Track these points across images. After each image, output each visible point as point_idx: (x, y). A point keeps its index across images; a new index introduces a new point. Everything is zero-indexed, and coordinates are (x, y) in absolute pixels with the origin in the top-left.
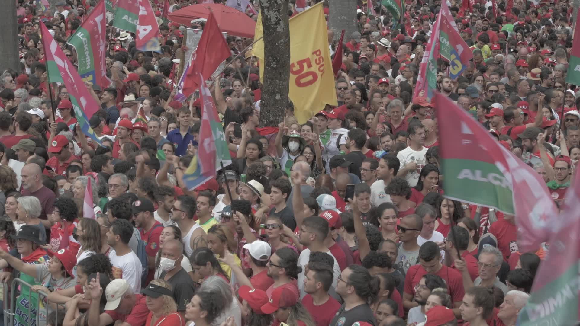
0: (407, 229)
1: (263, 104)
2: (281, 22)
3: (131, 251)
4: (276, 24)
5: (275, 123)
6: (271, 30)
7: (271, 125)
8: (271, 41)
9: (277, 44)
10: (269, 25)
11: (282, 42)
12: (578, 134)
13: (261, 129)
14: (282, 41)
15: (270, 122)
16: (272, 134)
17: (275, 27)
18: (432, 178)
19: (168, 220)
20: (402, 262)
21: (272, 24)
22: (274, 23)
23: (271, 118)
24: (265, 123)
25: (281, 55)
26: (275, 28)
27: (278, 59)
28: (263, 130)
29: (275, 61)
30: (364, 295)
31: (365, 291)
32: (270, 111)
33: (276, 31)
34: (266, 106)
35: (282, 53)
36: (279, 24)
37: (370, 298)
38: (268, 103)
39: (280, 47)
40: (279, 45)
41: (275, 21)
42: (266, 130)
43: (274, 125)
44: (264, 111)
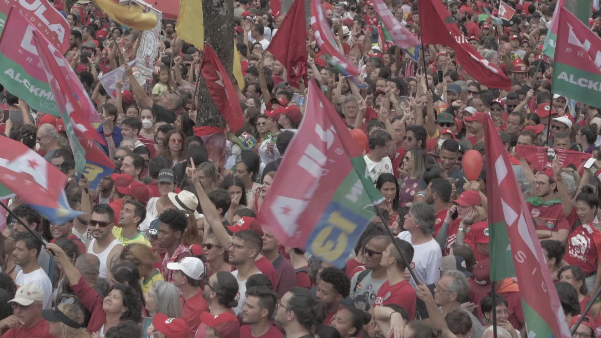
0: (374, 253)
1: (201, 100)
2: (224, 4)
3: (39, 268)
4: (219, 6)
5: (214, 121)
6: (213, 13)
7: (209, 124)
8: (213, 25)
9: (219, 30)
10: (211, 7)
11: (224, 28)
12: (565, 143)
13: (198, 129)
14: (225, 26)
15: (208, 120)
16: (211, 135)
17: (217, 9)
18: (387, 189)
19: (84, 232)
20: (368, 292)
21: (214, 7)
22: (216, 5)
23: (210, 117)
24: (203, 121)
25: (223, 42)
26: (217, 11)
27: (220, 47)
28: (200, 130)
29: (217, 49)
30: (308, 322)
31: (308, 317)
32: (208, 107)
33: (218, 14)
34: (205, 102)
35: (225, 41)
36: (222, 6)
37: (313, 326)
38: (206, 99)
39: (223, 33)
40: (221, 31)
41: (217, 3)
42: (203, 129)
43: (213, 125)
44: (202, 107)
